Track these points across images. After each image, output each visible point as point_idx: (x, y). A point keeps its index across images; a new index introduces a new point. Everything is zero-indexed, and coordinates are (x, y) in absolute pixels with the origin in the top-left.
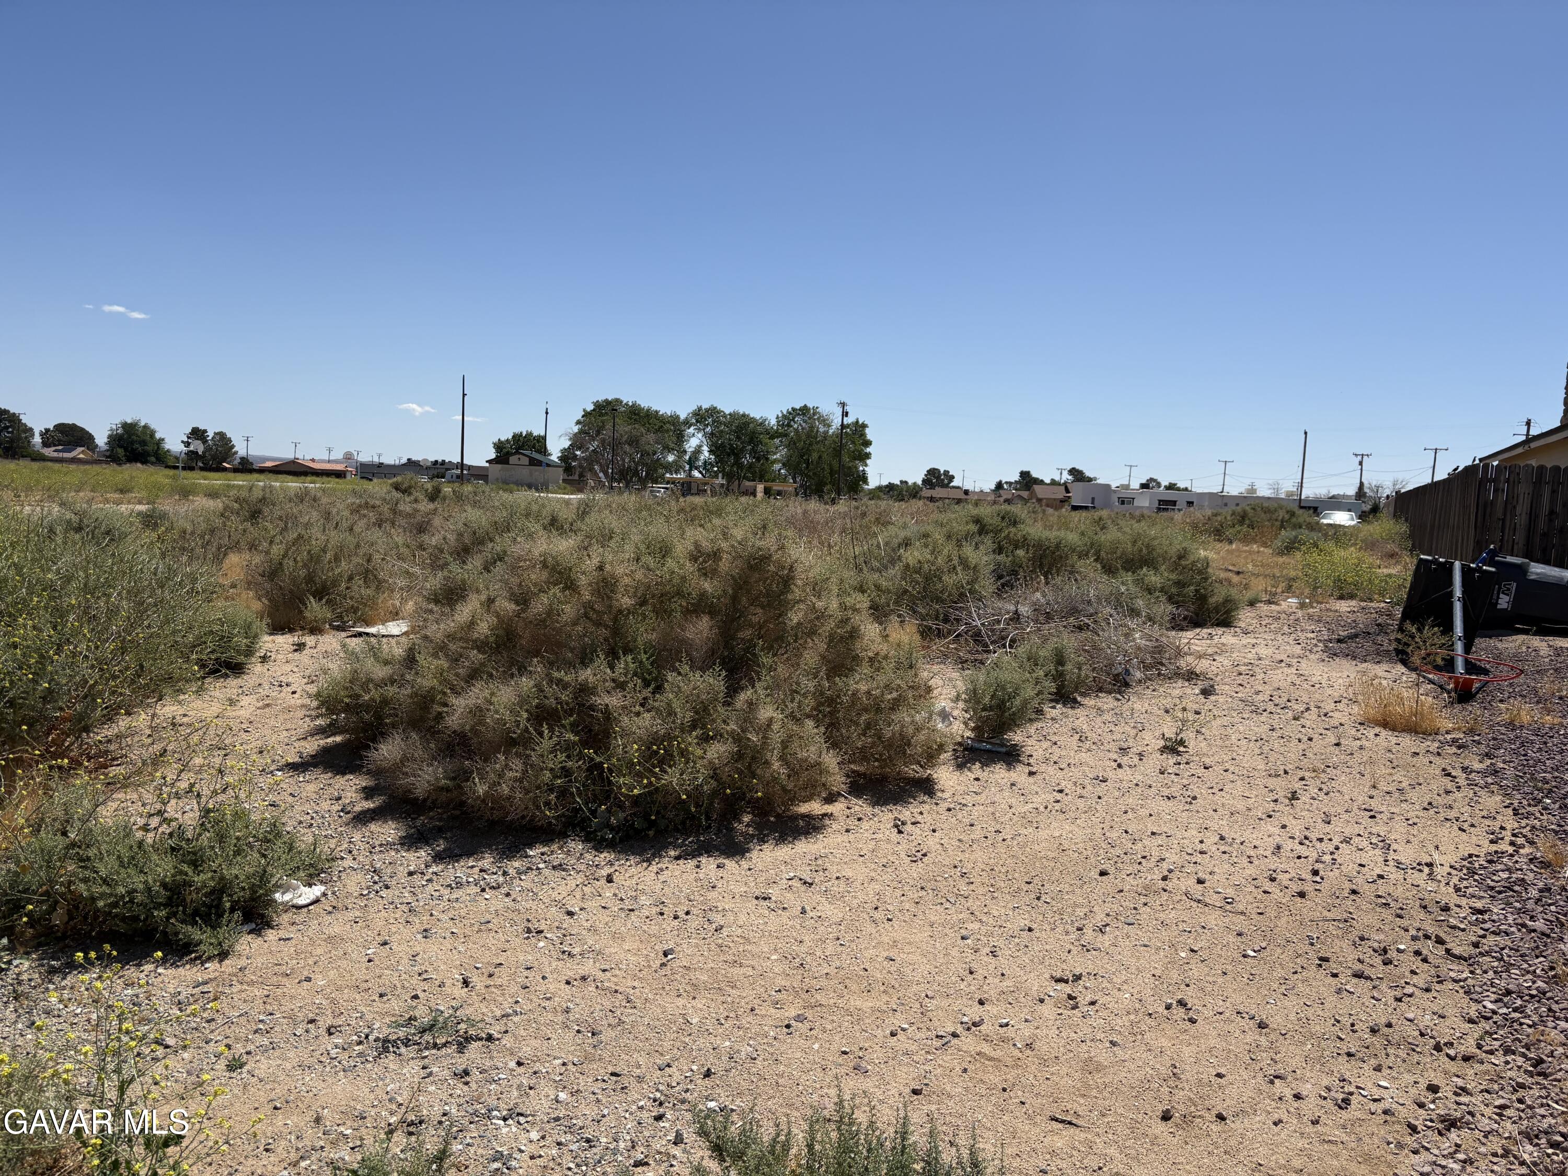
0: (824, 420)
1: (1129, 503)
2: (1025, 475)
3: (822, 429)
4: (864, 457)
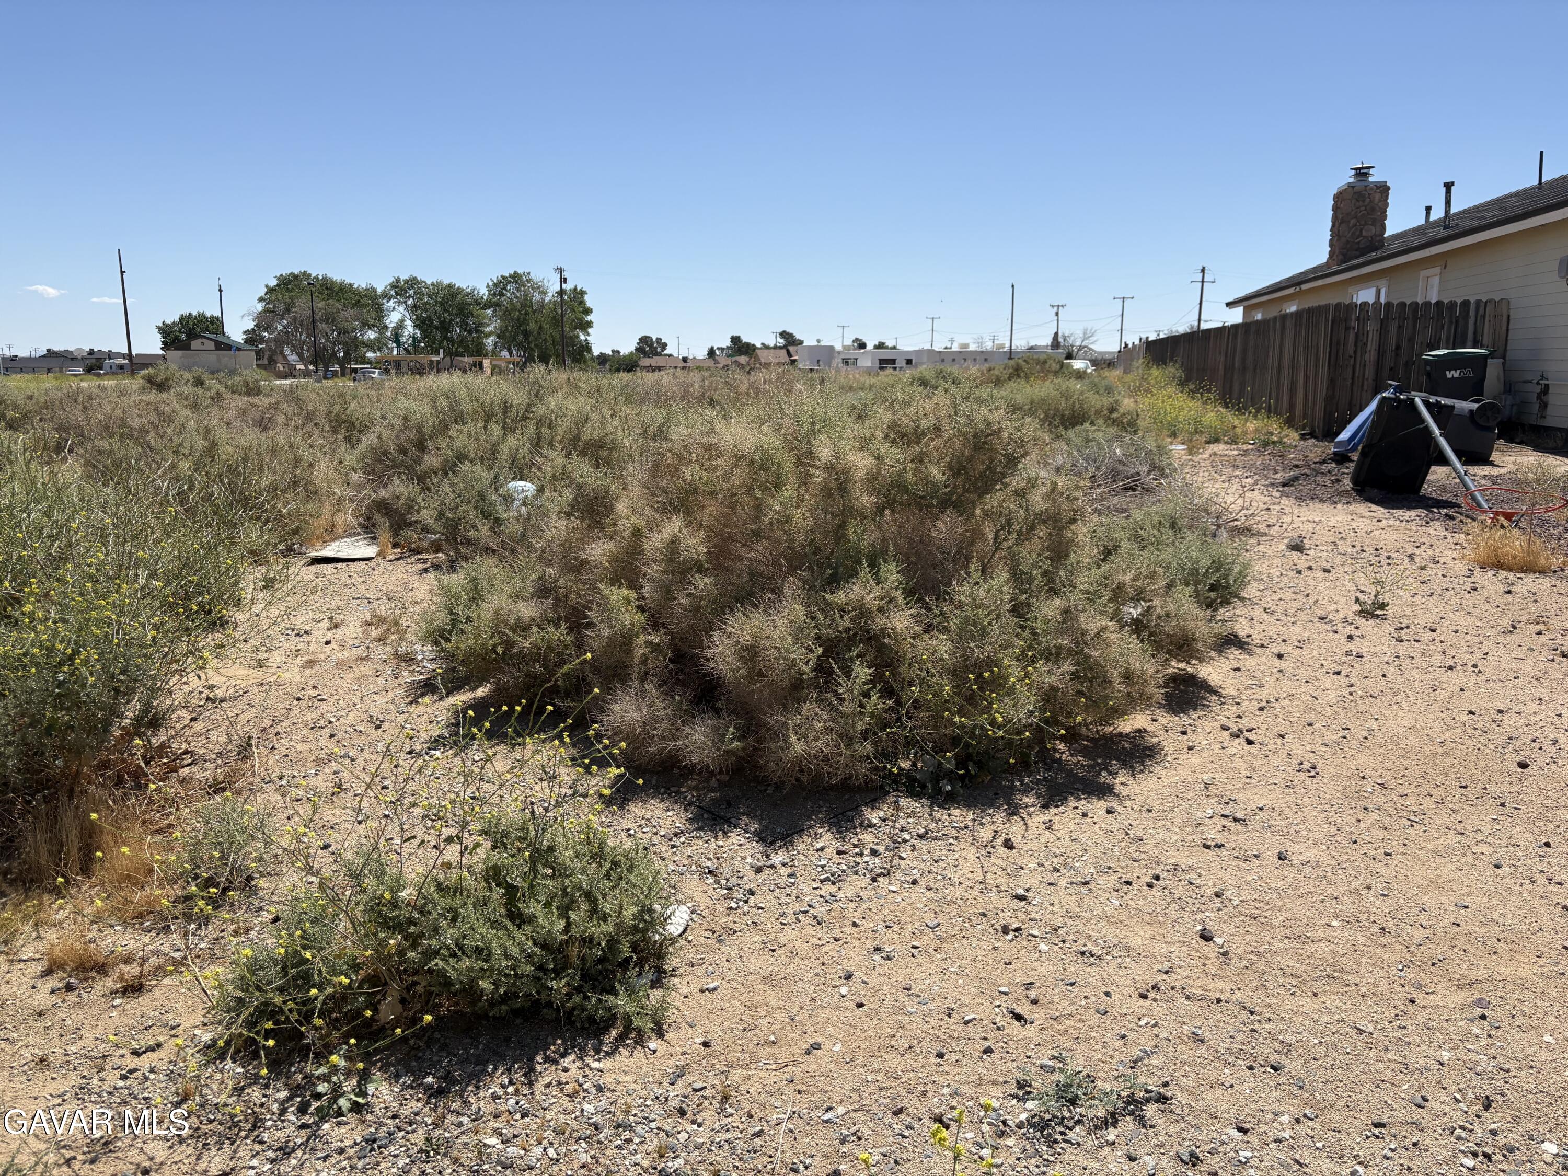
0: (539, 288)
1: (853, 362)
2: (736, 340)
3: (537, 297)
4: (586, 326)
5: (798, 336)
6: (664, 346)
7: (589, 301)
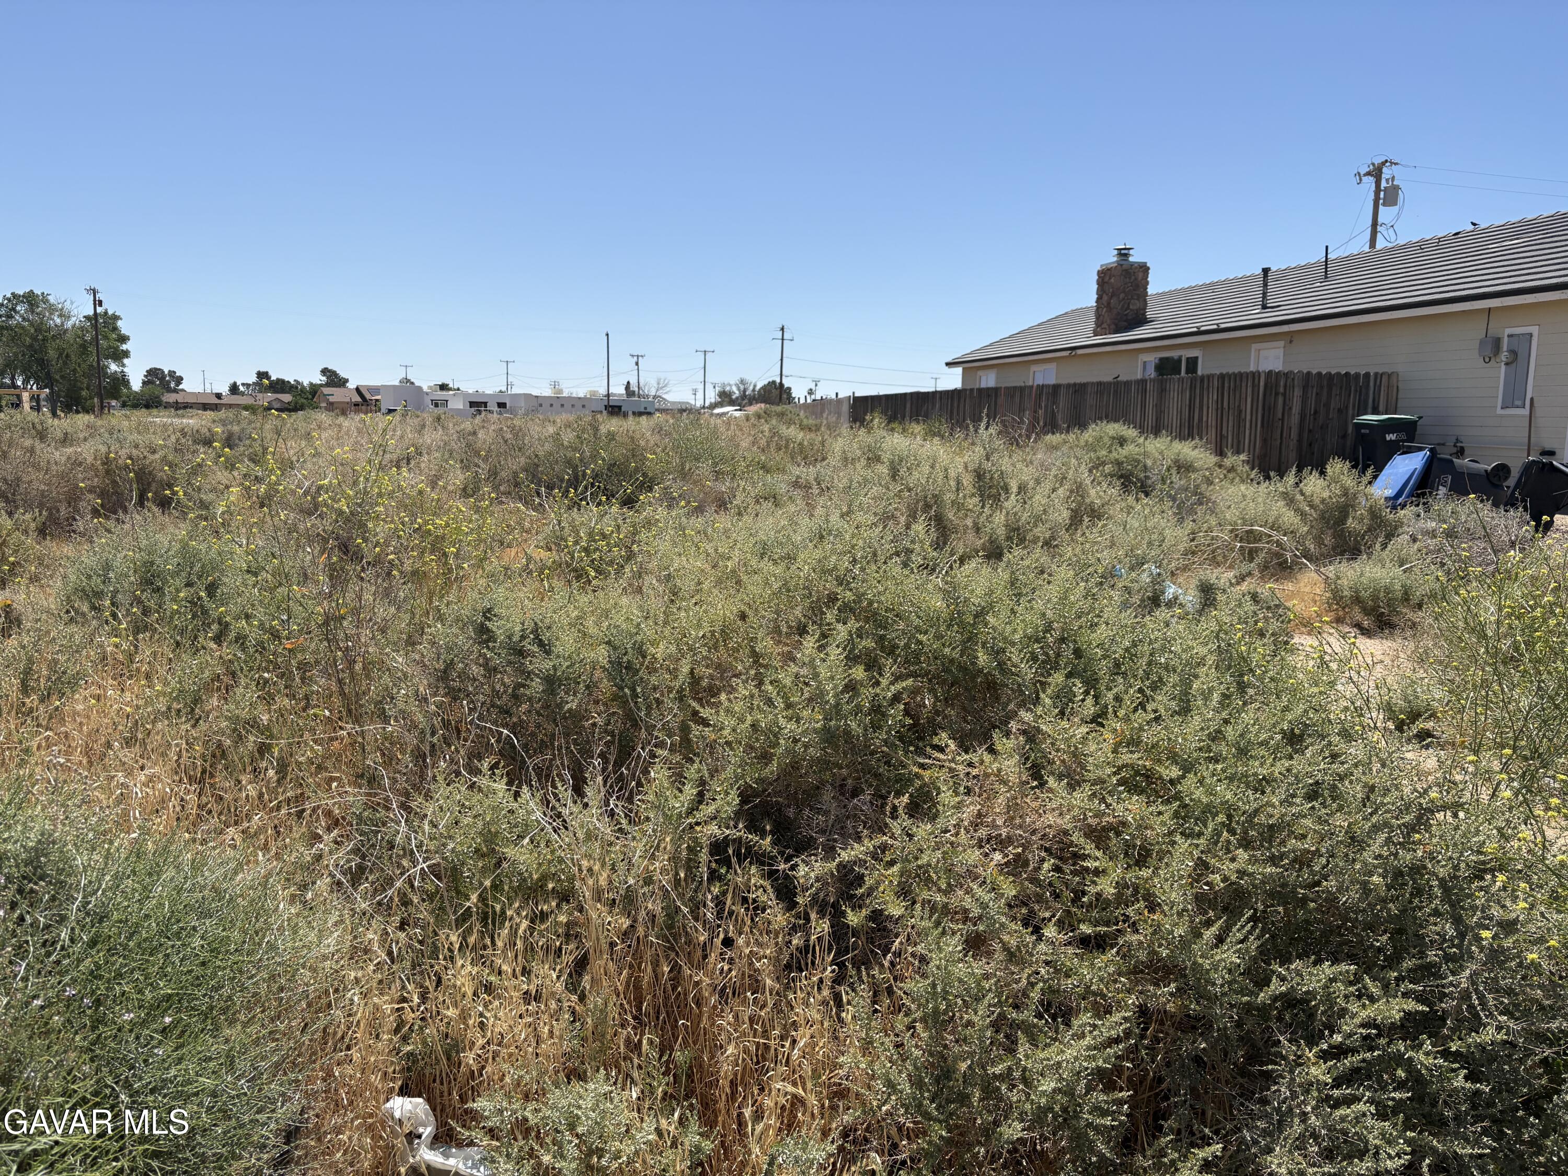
0: (59, 310)
1: (442, 405)
2: (262, 375)
3: (56, 320)
4: (120, 356)
5: (343, 374)
6: (179, 380)
7: (124, 326)
